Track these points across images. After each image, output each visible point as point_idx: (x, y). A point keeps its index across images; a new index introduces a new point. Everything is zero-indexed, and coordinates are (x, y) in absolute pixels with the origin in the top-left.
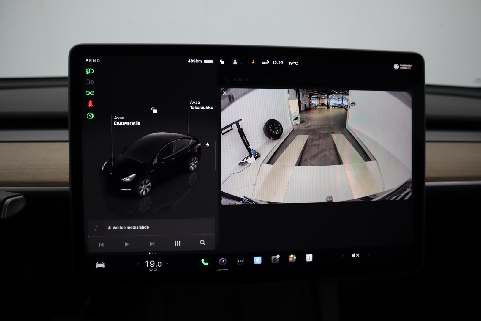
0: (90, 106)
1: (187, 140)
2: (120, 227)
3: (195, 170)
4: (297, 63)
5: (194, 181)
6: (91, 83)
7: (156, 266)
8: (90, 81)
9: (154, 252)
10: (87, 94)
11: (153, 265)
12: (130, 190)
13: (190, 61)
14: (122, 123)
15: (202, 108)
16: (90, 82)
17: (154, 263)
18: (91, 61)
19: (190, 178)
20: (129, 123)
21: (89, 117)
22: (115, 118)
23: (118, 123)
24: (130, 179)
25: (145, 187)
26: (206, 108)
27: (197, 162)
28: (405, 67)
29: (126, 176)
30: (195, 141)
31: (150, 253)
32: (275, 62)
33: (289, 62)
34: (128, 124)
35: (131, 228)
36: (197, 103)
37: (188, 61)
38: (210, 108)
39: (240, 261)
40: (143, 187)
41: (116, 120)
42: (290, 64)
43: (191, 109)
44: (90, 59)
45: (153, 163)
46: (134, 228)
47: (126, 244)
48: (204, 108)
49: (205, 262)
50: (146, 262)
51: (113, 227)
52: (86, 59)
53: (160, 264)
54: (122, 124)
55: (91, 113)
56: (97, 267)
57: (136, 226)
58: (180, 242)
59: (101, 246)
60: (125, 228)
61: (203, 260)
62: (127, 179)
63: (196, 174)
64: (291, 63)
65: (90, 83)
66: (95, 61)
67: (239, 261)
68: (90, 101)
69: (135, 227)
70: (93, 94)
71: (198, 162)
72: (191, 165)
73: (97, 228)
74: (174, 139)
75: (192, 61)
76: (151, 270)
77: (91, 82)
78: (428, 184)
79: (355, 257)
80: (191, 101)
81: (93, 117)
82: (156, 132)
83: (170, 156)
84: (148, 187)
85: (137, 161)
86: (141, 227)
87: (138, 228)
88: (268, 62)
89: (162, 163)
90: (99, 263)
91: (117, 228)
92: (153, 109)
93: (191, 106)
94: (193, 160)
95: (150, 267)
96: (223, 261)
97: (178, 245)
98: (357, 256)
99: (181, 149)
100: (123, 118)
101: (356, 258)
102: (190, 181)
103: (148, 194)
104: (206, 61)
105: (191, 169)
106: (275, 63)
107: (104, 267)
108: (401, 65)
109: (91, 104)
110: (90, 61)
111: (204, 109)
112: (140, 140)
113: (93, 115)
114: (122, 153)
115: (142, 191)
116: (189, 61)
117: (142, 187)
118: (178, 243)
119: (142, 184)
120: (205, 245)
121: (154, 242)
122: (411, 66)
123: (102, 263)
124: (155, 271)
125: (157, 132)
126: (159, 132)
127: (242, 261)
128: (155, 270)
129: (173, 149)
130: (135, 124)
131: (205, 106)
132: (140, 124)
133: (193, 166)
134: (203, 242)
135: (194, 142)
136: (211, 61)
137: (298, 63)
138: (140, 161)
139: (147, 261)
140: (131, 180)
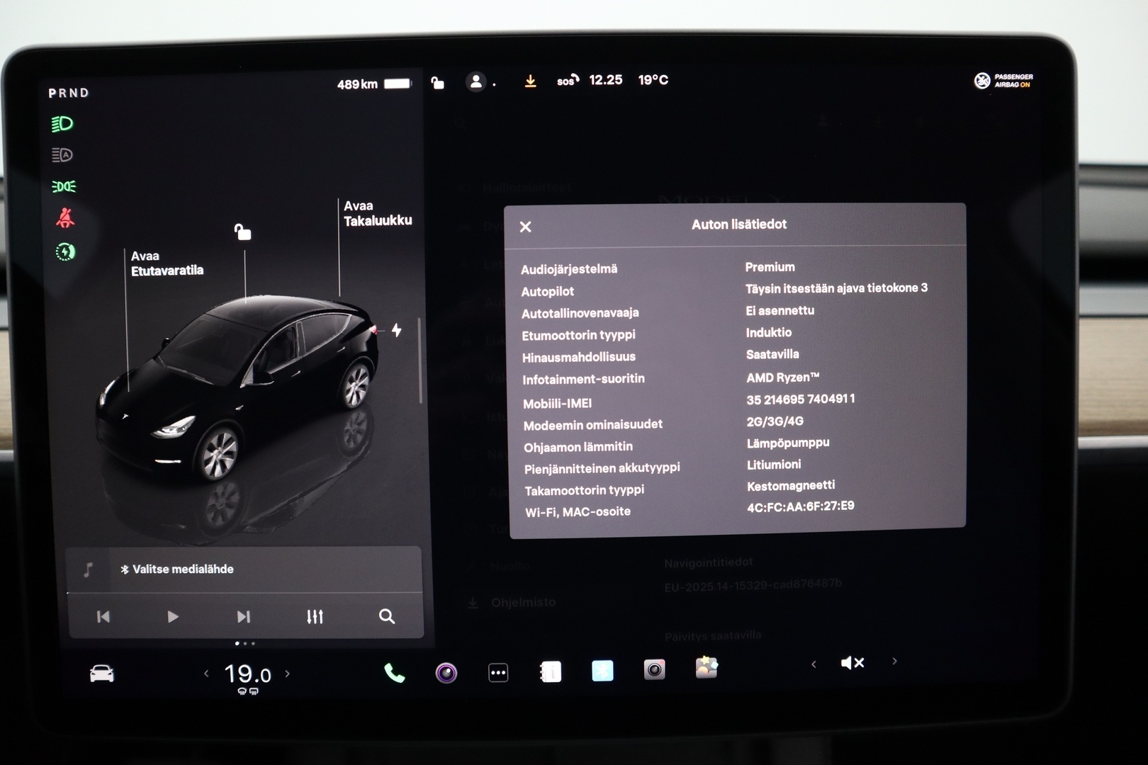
0: (65, 224)
1: (336, 317)
2: (154, 567)
3: (363, 405)
4: (664, 80)
5: (360, 438)
6: (66, 158)
7: (257, 681)
8: (64, 152)
9: (249, 641)
10: (56, 189)
11: (246, 678)
12: (179, 461)
13: (344, 84)
14: (154, 271)
15: (379, 222)
16: (62, 155)
17: (250, 673)
18: (63, 93)
19: (348, 427)
20: (172, 272)
21: (62, 255)
22: (135, 256)
23: (143, 271)
24: (180, 430)
25: (220, 453)
26: (391, 221)
27: (366, 381)
28: (1011, 81)
29: (169, 423)
30: (359, 320)
31: (237, 643)
32: (596, 77)
33: (641, 77)
34: (169, 274)
35: (183, 570)
36: (363, 207)
37: (339, 86)
38: (404, 221)
39: (498, 673)
40: (216, 455)
41: (137, 263)
42: (642, 83)
43: (348, 225)
44: (60, 90)
45: (242, 386)
46: (192, 570)
47: (172, 617)
48: (386, 222)
49: (395, 672)
50: (226, 669)
51: (134, 566)
52: (50, 90)
53: (266, 676)
54: (153, 274)
55: (68, 244)
56: (93, 679)
57: (199, 566)
58: (321, 613)
59: (102, 620)
60: (168, 569)
61: (388, 668)
62: (172, 431)
63: (362, 415)
64: (646, 80)
65: (64, 159)
66: (76, 95)
67: (493, 673)
68: (64, 210)
69: (194, 569)
70: (72, 188)
71: (371, 379)
72: (349, 390)
73: (90, 568)
74: (300, 314)
75: (350, 84)
76: (242, 692)
77: (66, 155)
78: (1084, 442)
79: (850, 668)
80: (348, 203)
81: (72, 255)
82: (247, 296)
83: (288, 364)
84: (229, 454)
85: (197, 378)
86: (212, 569)
87: (202, 570)
88: (574, 78)
89: (266, 384)
90: (97, 669)
91: (144, 570)
92: (239, 228)
93: (347, 218)
94: (354, 375)
95: (238, 683)
96: (448, 671)
97: (315, 622)
98: (856, 666)
99: (319, 344)
100: (157, 257)
101: (855, 671)
102: (346, 438)
103: (229, 475)
104: (390, 84)
105: (348, 400)
106: (596, 80)
107: (111, 679)
108: (997, 76)
109: (68, 217)
110: (63, 95)
111: (385, 224)
112: (203, 317)
113: (72, 248)
114: (155, 358)
115: (211, 465)
116: (341, 85)
117: (212, 454)
118: (315, 617)
119: (211, 444)
120: (394, 623)
121: (248, 612)
122: (1031, 77)
123: (106, 669)
124: (254, 696)
125: (251, 296)
126: (258, 295)
127: (504, 673)
128: (254, 692)
129: (296, 343)
130: (189, 273)
131: (387, 216)
132: (202, 273)
133: (354, 392)
134: (387, 616)
135: (360, 322)
136: (404, 83)
137: (667, 77)
138: (204, 381)
139: (231, 667)
140: (181, 433)
